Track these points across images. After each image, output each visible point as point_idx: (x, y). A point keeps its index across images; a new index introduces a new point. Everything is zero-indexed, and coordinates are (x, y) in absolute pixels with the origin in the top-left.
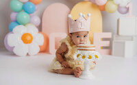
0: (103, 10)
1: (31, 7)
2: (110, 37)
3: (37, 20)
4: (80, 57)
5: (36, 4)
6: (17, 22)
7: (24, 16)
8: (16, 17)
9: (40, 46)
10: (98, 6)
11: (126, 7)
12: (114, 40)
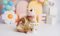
0: (43, 4)
1: (12, 3)
2: (46, 16)
3: (14, 8)
4: (32, 25)
5: (13, 1)
6: (6, 9)
7: (8, 7)
8: (5, 7)
9: (16, 20)
10: (41, 2)
11: (53, 3)
12: (47, 17)
